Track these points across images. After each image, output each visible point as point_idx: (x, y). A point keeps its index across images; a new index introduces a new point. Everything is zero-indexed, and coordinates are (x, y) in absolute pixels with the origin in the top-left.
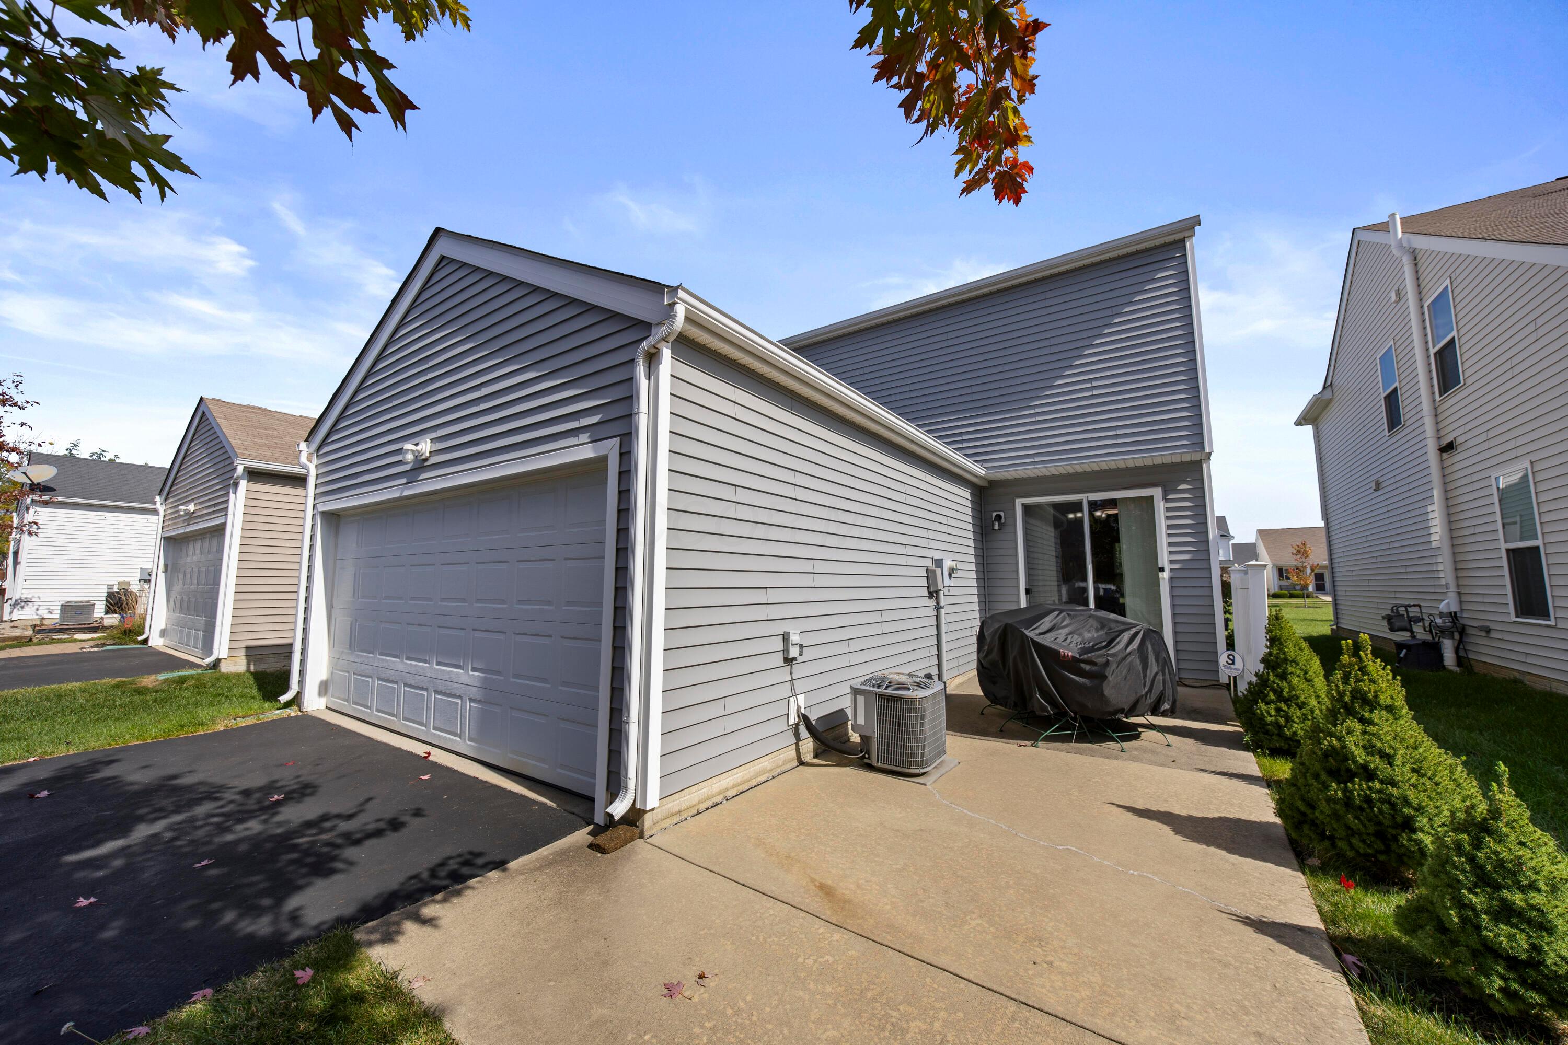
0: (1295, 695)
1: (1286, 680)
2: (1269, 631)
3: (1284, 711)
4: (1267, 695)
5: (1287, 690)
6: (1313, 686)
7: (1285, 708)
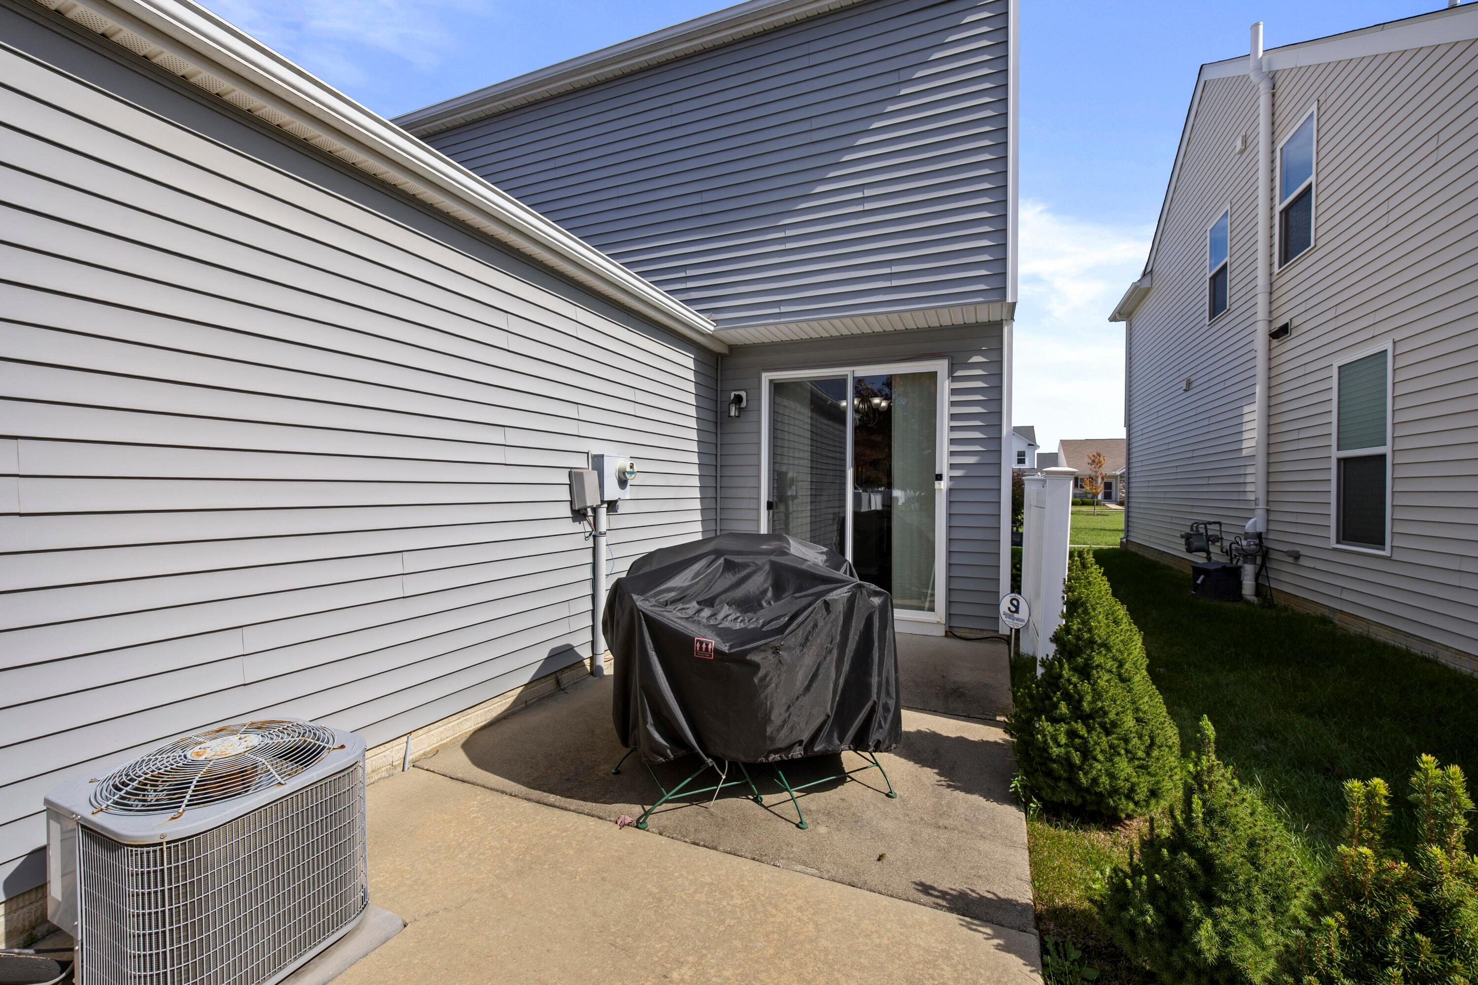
0: (1101, 708)
1: (1089, 680)
2: (1069, 589)
3: (1082, 737)
4: (1056, 706)
5: (1089, 698)
6: (1130, 691)
7: (1083, 732)
